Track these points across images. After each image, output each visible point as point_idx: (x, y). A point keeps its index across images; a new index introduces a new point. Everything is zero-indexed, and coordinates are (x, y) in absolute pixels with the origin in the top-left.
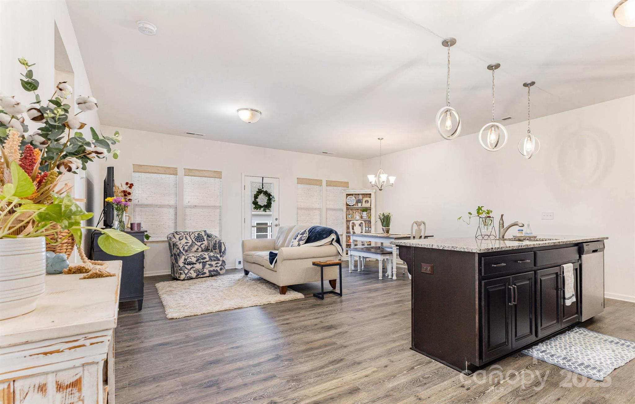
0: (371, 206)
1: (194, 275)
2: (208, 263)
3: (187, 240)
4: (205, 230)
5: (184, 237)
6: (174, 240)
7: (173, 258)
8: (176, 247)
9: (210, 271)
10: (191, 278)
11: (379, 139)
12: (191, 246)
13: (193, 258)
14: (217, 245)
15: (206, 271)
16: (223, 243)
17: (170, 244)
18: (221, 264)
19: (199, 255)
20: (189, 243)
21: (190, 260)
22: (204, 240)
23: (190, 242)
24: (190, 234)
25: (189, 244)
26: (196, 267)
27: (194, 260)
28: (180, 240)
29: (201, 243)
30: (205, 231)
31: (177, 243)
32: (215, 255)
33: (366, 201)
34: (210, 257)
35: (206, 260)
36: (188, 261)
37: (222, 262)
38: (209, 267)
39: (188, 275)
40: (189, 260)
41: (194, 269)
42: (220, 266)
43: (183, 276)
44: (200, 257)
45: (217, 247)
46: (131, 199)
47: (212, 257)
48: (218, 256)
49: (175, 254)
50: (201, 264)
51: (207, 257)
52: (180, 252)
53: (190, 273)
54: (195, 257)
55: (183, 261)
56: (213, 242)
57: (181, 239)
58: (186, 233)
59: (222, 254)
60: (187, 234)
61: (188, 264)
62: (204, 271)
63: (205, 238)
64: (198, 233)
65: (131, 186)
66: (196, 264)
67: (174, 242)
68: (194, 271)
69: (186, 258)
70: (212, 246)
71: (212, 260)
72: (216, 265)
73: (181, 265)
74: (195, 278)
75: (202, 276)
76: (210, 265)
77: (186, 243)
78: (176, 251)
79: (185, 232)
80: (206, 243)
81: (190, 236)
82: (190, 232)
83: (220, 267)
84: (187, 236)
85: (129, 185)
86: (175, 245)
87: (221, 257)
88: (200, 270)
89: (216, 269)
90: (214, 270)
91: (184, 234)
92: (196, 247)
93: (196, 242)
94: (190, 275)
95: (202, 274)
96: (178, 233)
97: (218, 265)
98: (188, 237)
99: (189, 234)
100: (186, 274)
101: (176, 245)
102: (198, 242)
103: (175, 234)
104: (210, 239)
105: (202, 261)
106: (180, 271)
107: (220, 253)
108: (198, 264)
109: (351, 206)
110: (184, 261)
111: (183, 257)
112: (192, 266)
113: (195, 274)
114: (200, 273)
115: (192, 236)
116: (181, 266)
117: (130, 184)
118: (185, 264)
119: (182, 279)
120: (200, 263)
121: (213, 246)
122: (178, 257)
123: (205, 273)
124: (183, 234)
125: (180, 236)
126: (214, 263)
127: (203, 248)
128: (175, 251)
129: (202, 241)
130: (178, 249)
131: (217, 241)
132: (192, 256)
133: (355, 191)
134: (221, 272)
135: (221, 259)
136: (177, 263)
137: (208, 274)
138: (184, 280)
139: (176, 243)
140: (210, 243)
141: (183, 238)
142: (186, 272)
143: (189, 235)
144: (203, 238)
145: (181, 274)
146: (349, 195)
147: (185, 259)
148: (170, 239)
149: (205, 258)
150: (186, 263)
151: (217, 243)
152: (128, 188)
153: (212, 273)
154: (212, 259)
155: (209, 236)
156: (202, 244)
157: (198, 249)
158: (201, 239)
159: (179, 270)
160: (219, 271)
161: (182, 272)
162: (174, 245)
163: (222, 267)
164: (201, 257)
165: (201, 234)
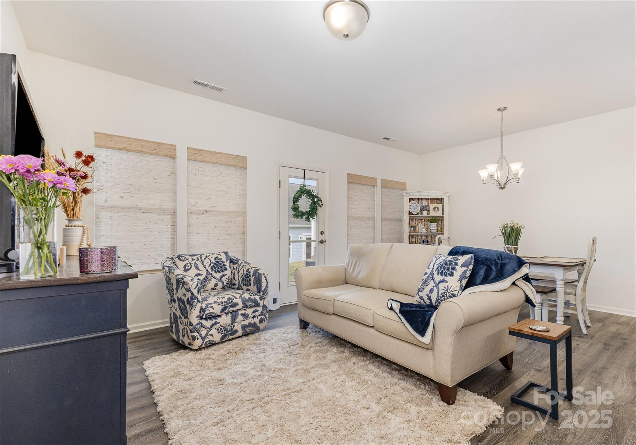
0: (443, 214)
1: (217, 337)
2: (240, 312)
3: (199, 270)
4: (226, 251)
5: (193, 265)
6: (177, 272)
7: (176, 305)
8: (183, 286)
9: (244, 327)
10: (212, 344)
11: (499, 110)
12: (206, 279)
13: (215, 306)
14: (252, 279)
15: (238, 327)
16: (264, 274)
17: (168, 280)
18: (262, 312)
19: (225, 300)
20: (202, 275)
21: (211, 310)
22: (226, 269)
23: (204, 272)
24: (203, 259)
25: (202, 278)
26: (221, 323)
27: (217, 309)
28: (186, 270)
29: (222, 273)
30: (226, 253)
31: (185, 280)
32: (253, 297)
33: (434, 209)
34: (244, 302)
35: (237, 308)
36: (207, 312)
37: (263, 309)
38: (242, 319)
39: (206, 340)
40: (209, 311)
41: (217, 326)
42: (259, 315)
43: (198, 343)
44: (228, 304)
45: (252, 282)
46: (88, 188)
47: (248, 301)
48: (257, 298)
49: (180, 300)
50: (230, 315)
51: (239, 301)
52: (192, 298)
53: (212, 335)
54: (219, 304)
55: (198, 314)
56: (241, 271)
57: (187, 268)
58: (195, 258)
59: (262, 293)
60: (198, 259)
61: (206, 319)
62: (235, 328)
63: (227, 264)
64: (215, 256)
65: (89, 160)
66: (220, 316)
67: (179, 277)
68: (218, 330)
69: (204, 307)
70: (240, 280)
71: (247, 307)
72: (253, 315)
73: (195, 321)
74: (218, 343)
75: (231, 337)
76: (243, 315)
77: (197, 275)
78: (185, 295)
79: (194, 255)
80: (228, 273)
81: (202, 262)
82: (201, 255)
83: (259, 317)
84: (197, 262)
85: (83, 158)
86: (180, 282)
87: (261, 300)
88: (227, 327)
89: (253, 322)
90: (250, 325)
91: (193, 259)
92: (214, 281)
93: (213, 273)
94: (211, 338)
95: (232, 334)
96: (183, 258)
97: (257, 314)
98: (199, 263)
99: (200, 258)
100: (203, 339)
101: (184, 283)
102: (216, 272)
103: (177, 260)
104: (235, 266)
105: (231, 309)
106: (193, 334)
107: (259, 292)
108: (224, 316)
109: (413, 214)
110: (200, 313)
111: (198, 306)
112: (214, 321)
113: (220, 336)
114: (228, 332)
115: (207, 262)
116: (194, 324)
117: (86, 157)
118: (201, 318)
119: (196, 347)
120: (227, 313)
121: (243, 280)
122: (188, 306)
123: (236, 331)
124: (190, 259)
125: (186, 262)
126: (249, 311)
127: (225, 282)
128: (180, 293)
129: (223, 271)
130: (188, 290)
131: (252, 271)
132: (215, 302)
133: (421, 194)
134: (261, 326)
135: (261, 303)
136: (186, 317)
137: (240, 333)
138: (200, 349)
139: (182, 279)
140: (236, 273)
141: (191, 267)
142: (204, 333)
143: (200, 260)
144: (224, 265)
145: (194, 338)
146: (413, 199)
147: (202, 310)
148: (170, 271)
149: (236, 304)
150: (204, 317)
151: (251, 274)
152: (81, 165)
153: (248, 330)
154: (248, 304)
155: (233, 261)
156: (223, 276)
157: (216, 285)
158: (221, 267)
159: (191, 331)
160: (258, 325)
161: (195, 334)
162: (178, 282)
163: (263, 317)
164: (230, 303)
165: (221, 259)
